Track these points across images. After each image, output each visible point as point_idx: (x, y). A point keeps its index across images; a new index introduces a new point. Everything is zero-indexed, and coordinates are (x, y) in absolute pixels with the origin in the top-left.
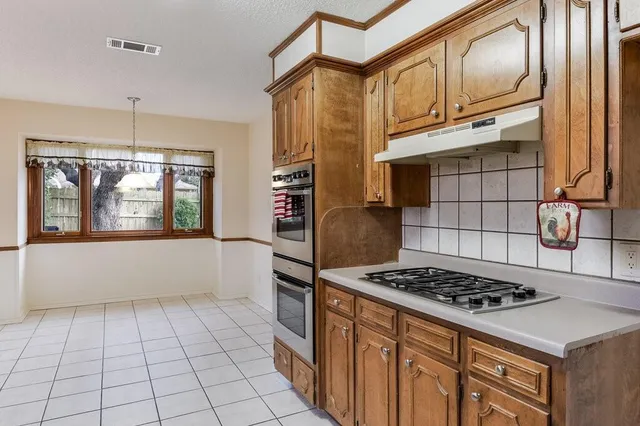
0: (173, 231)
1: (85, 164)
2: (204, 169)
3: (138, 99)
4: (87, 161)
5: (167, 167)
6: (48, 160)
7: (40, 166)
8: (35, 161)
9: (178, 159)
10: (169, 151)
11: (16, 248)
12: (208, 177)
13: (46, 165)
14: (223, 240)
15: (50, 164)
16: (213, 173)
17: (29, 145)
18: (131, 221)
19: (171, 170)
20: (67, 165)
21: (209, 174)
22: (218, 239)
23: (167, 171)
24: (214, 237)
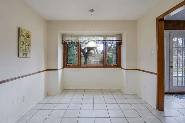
0: (106, 65)
1: (79, 42)
2: (118, 41)
3: (93, 10)
4: (79, 41)
5: (104, 42)
6: (68, 41)
7: (66, 43)
8: (64, 42)
9: (108, 38)
10: (105, 36)
11: (58, 70)
12: (119, 44)
13: (68, 43)
14: (126, 70)
15: (69, 42)
16: (121, 43)
17: (63, 37)
18: (95, 62)
19: (106, 42)
20: (73, 42)
21: (120, 43)
22: (124, 69)
23: (105, 43)
24: (121, 68)
